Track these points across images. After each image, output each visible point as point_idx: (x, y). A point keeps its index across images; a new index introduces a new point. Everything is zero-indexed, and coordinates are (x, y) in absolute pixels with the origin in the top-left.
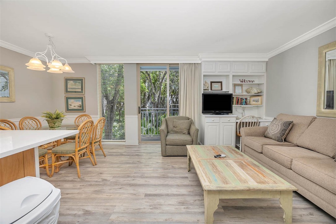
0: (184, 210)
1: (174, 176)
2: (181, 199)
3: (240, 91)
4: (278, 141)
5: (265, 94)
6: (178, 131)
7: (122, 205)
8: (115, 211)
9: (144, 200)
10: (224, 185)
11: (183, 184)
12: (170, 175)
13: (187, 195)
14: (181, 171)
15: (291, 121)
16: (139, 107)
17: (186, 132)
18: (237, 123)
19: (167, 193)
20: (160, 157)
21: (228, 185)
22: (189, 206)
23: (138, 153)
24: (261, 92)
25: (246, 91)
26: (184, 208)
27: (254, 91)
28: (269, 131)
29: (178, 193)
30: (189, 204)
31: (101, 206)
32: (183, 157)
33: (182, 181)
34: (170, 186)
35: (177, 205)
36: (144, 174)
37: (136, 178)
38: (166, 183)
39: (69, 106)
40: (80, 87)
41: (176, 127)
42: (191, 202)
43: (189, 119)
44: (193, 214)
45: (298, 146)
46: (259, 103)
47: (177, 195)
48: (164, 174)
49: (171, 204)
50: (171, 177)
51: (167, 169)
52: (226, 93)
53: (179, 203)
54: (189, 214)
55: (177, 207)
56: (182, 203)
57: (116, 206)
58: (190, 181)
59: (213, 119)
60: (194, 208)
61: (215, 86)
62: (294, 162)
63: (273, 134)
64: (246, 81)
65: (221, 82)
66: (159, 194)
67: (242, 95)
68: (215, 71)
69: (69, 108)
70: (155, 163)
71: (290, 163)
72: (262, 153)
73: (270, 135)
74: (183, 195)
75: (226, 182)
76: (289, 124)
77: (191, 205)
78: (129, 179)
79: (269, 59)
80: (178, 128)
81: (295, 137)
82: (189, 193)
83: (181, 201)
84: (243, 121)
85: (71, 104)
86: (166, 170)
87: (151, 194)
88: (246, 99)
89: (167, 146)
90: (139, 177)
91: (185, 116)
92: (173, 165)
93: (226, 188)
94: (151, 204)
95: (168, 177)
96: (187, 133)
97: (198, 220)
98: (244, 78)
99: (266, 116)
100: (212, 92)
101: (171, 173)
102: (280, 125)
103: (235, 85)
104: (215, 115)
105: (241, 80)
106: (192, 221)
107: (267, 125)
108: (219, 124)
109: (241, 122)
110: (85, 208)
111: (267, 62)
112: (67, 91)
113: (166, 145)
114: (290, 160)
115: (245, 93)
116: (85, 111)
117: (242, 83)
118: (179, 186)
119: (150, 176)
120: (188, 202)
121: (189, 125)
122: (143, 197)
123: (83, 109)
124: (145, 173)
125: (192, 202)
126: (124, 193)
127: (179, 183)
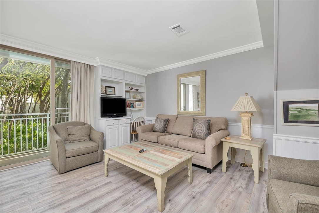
0: (132, 208)
1: (95, 187)
2: (121, 201)
3: (129, 97)
4: (163, 133)
5: (145, 100)
6: (76, 139)
10: (167, 167)
11: (112, 189)
12: (90, 188)
13: (124, 195)
14: (99, 179)
15: (168, 118)
17: (87, 138)
18: (131, 123)
19: (103, 204)
20: (57, 176)
21: (169, 166)
22: (133, 202)
23: (9, 184)
24: (142, 99)
25: (133, 97)
26: (131, 206)
27: (139, 97)
28: (156, 126)
29: (114, 199)
30: (132, 201)
32: (88, 167)
33: (108, 187)
34: (100, 197)
35: (123, 208)
38: (93, 197)
41: (73, 135)
42: (131, 199)
43: (85, 124)
44: (141, 205)
45: (173, 134)
46: (142, 107)
47: (115, 201)
48: (81, 190)
49: (116, 211)
50: (93, 190)
51: (81, 184)
52: (118, 98)
53: (123, 205)
54: (138, 207)
55: (124, 209)
56: (126, 204)
58: (115, 184)
59: (113, 122)
60: (137, 201)
61: (109, 90)
62: (180, 143)
63: (159, 128)
64: (134, 89)
65: (114, 88)
66: (96, 210)
67: (130, 100)
68: (111, 77)
70: (56, 184)
71: (177, 144)
72: (157, 143)
73: (157, 130)
74: (120, 197)
75: (167, 165)
76: (167, 121)
77: (134, 200)
79: (147, 75)
80: (76, 136)
81: (170, 129)
82: (123, 193)
83: (123, 202)
84: (136, 122)
86: (81, 186)
88: (133, 103)
89: (67, 159)
90: (47, 210)
91: (79, 121)
92: (84, 178)
93: (170, 168)
95: (90, 191)
96: (88, 140)
97: (148, 207)
98: (132, 87)
99: (146, 116)
100: (107, 96)
101: (90, 186)
102: (162, 122)
103: (126, 91)
104: (112, 117)
105: (130, 88)
106: (145, 210)
107: (149, 123)
108: (118, 125)
109: (134, 123)
111: (146, 77)
114: (177, 142)
115: (132, 99)
117: (131, 90)
118: (109, 192)
120: (129, 200)
121: (89, 131)
125: (132, 197)
127: (107, 191)
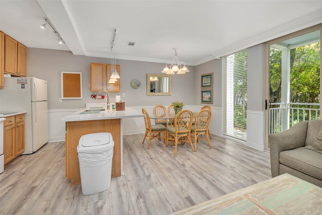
7: (165, 188)
8: (157, 188)
9: (180, 200)
16: (266, 101)
31: (158, 179)
36: (216, 181)
37: (204, 179)
39: (203, 98)
40: (210, 82)
57: (162, 185)
69: (203, 100)
78: (199, 176)
85: (204, 97)
87: (192, 201)
89: (281, 165)
90: (208, 180)
94: (180, 207)
110: (151, 173)
112: (202, 86)
113: (280, 163)
116: (213, 103)
119: (219, 186)
122: (184, 197)
123: (211, 102)
124: (218, 180)
126: (178, 182)
